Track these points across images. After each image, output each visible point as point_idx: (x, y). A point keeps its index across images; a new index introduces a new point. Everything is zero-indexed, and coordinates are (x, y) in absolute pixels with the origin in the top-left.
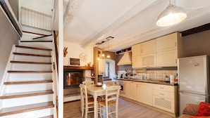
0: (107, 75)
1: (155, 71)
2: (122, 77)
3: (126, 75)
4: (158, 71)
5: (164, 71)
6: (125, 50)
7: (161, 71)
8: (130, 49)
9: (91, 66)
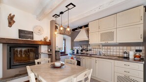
0: (63, 51)
1: (112, 47)
2: (77, 53)
3: (82, 51)
4: (115, 48)
5: (121, 47)
6: (81, 28)
7: (118, 48)
8: (86, 26)
9: (48, 41)
